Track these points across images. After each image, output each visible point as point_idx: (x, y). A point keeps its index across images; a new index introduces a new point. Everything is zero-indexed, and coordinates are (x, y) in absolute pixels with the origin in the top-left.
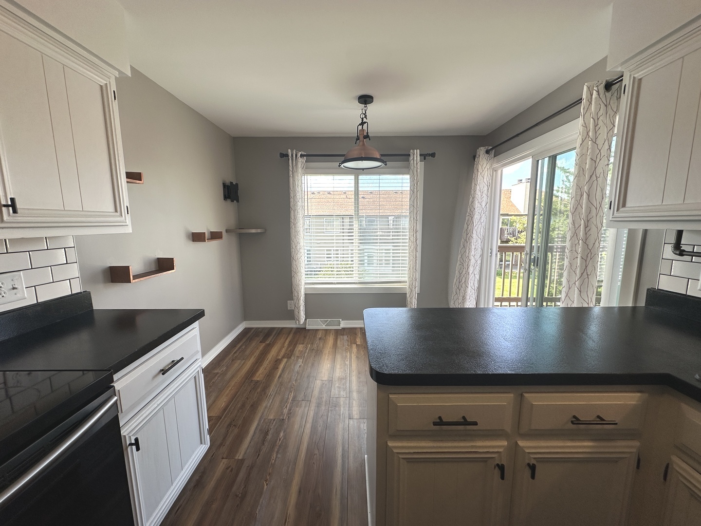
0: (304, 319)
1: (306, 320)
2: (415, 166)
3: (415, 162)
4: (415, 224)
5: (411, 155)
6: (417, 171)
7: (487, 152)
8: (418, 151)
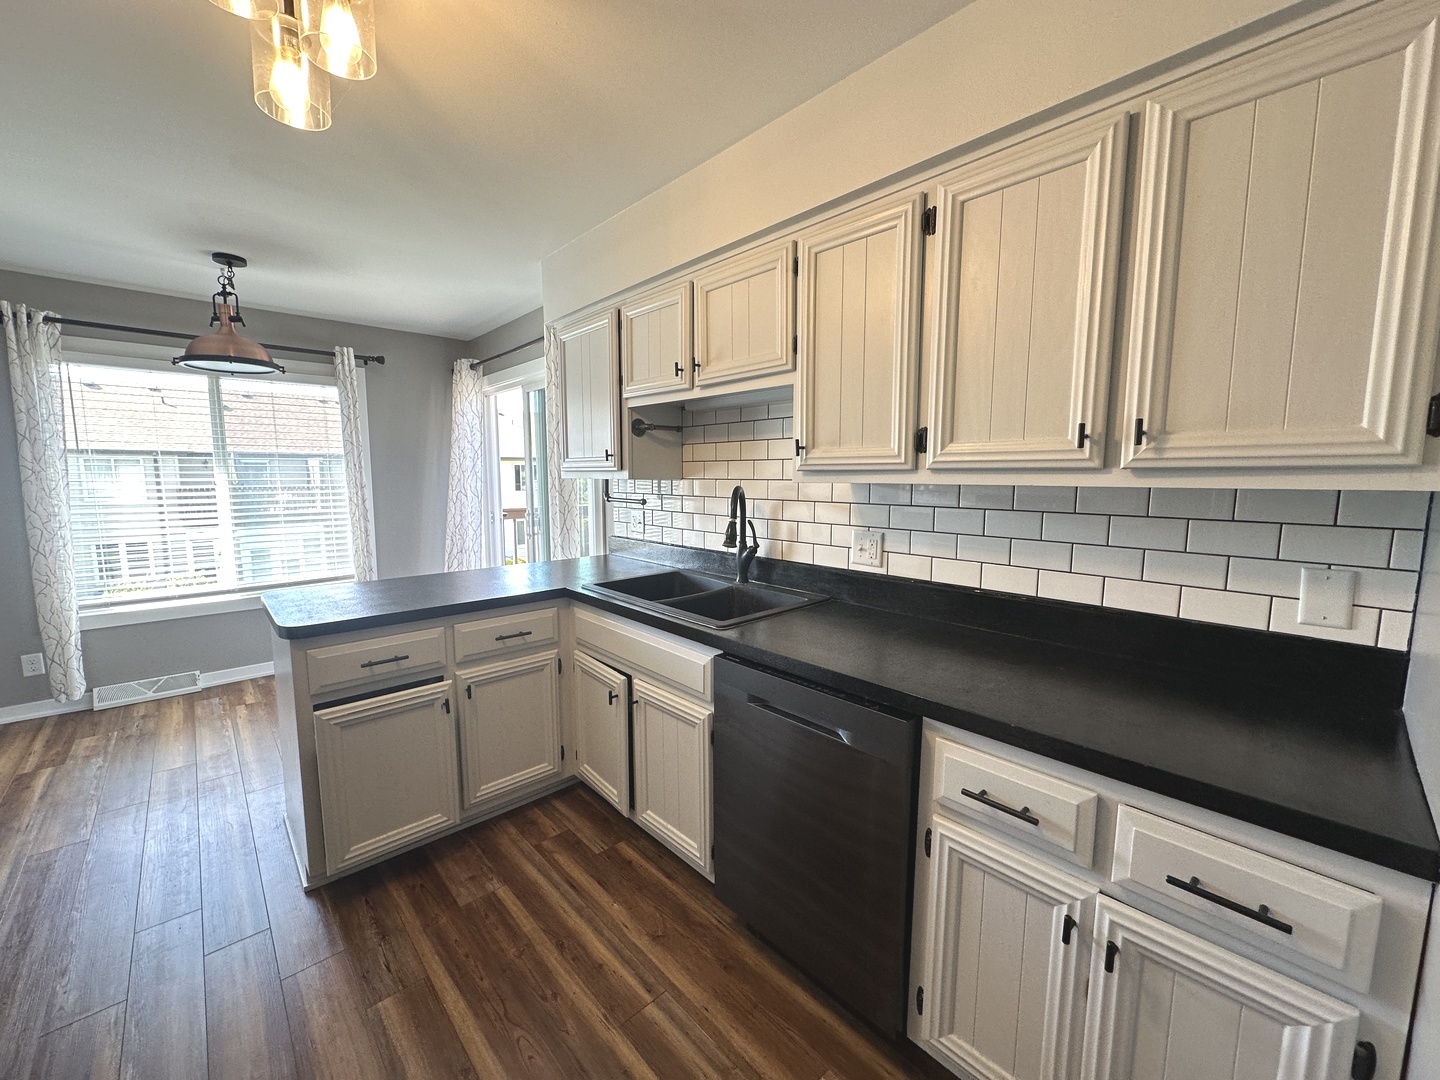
0: (83, 689)
1: (89, 690)
2: (348, 374)
3: (347, 368)
4: (358, 475)
5: (338, 355)
6: (352, 384)
7: (473, 367)
8: (351, 350)
